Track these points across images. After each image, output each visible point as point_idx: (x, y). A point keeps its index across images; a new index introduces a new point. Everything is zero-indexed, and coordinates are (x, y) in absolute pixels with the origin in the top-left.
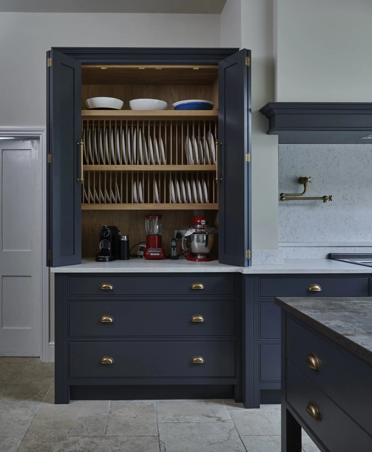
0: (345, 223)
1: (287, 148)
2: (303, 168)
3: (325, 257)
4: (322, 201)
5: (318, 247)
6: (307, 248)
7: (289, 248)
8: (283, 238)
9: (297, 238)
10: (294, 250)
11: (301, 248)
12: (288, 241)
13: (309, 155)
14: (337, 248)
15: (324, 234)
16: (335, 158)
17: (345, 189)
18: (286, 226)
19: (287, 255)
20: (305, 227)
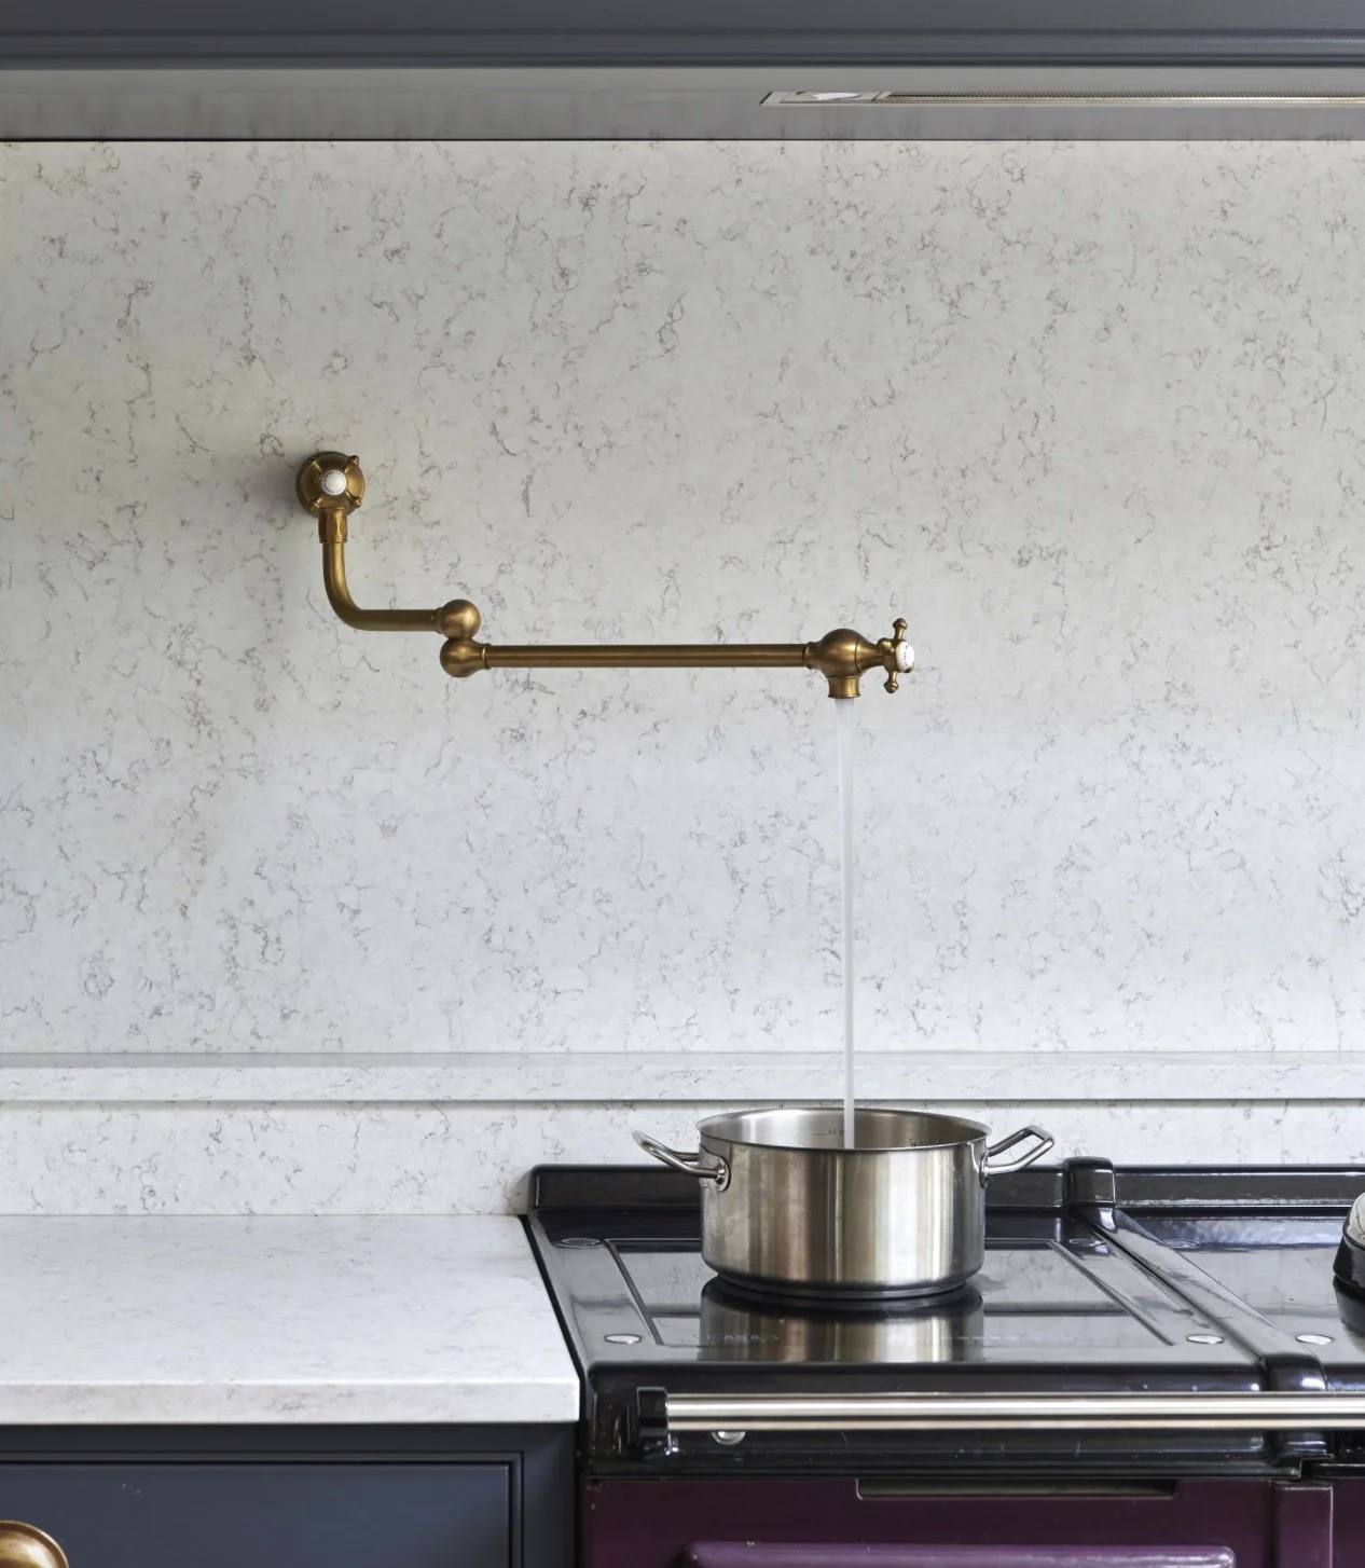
0: (734, 874)
1: (195, 180)
2: (338, 363)
3: (496, 1200)
4: (819, 680)
5: (434, 1104)
6: (330, 1115)
7: (164, 1117)
8: (157, 1012)
9: (285, 1017)
10: (215, 1137)
11: (275, 1114)
12: (200, 1047)
13: (393, 241)
14: (612, 1113)
15: (539, 984)
16: (643, 269)
17: (729, 560)
18: (184, 910)
19: (148, 1180)
20: (356, 912)
